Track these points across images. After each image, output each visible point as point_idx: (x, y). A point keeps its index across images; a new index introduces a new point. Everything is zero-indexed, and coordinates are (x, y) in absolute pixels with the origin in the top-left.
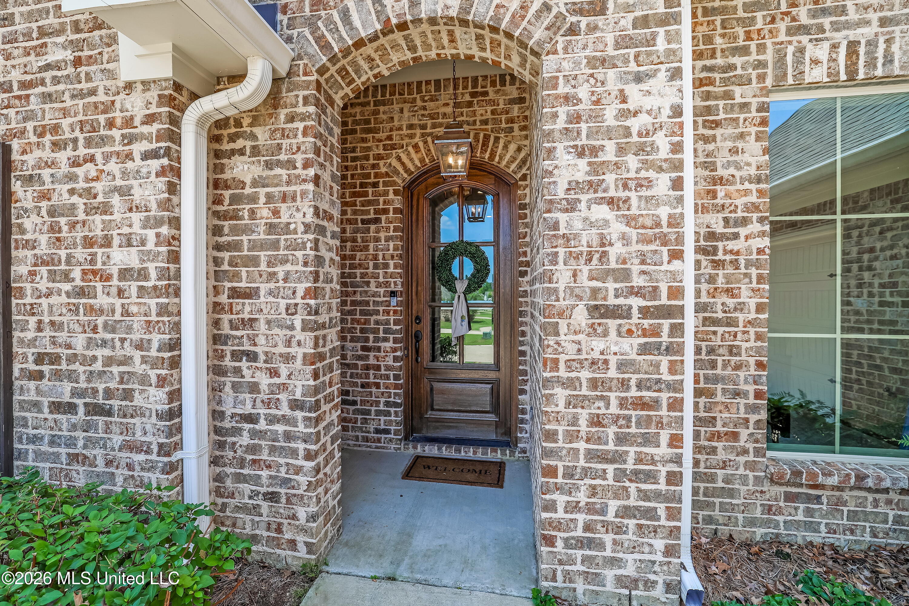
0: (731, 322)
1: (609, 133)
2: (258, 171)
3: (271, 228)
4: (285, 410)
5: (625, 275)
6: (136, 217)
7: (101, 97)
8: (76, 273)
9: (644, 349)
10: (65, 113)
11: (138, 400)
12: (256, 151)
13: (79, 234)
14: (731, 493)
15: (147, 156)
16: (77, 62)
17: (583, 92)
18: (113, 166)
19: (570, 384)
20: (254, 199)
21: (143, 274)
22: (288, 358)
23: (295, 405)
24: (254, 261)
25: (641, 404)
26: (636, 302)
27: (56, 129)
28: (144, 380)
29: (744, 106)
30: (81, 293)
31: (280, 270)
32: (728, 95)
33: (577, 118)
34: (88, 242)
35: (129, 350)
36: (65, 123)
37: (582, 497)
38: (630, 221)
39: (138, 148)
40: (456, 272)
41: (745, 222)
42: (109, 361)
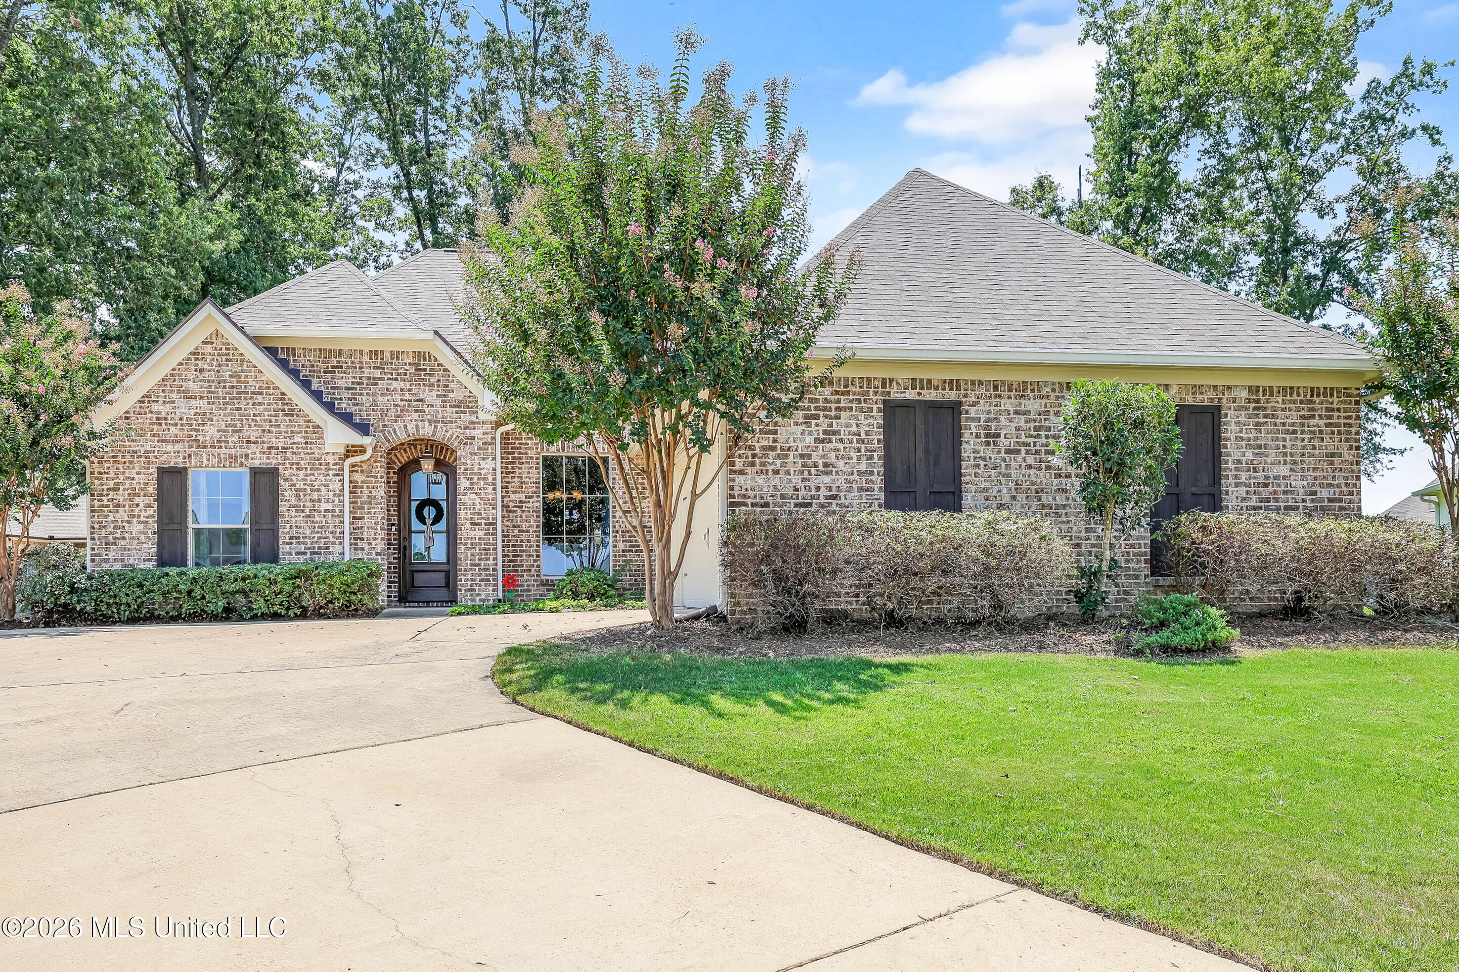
0: (528, 531)
1: (476, 474)
2: (363, 478)
3: (369, 497)
4: (374, 556)
5: (480, 514)
6: (331, 494)
7: (316, 455)
8: (307, 510)
9: (486, 534)
10: (302, 459)
11: (331, 549)
12: (362, 472)
13: (308, 498)
14: (529, 591)
15: (335, 475)
16: (306, 443)
17: (468, 462)
18: (321, 477)
19: (465, 544)
20: (362, 487)
21: (333, 511)
22: (375, 539)
23: (377, 554)
24: (363, 508)
25: (485, 549)
26: (483, 521)
27: (298, 464)
28: (334, 543)
29: (532, 458)
30: (309, 516)
31: (372, 511)
32: (526, 453)
33: (466, 469)
34: (312, 501)
35: (327, 534)
36: (302, 462)
37: (469, 577)
38: (481, 499)
39: (331, 473)
40: (426, 516)
41: (532, 497)
42: (320, 538)
